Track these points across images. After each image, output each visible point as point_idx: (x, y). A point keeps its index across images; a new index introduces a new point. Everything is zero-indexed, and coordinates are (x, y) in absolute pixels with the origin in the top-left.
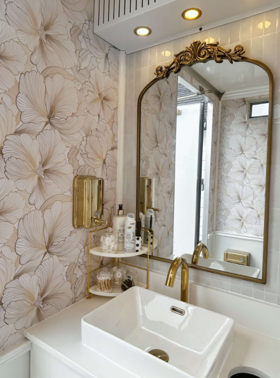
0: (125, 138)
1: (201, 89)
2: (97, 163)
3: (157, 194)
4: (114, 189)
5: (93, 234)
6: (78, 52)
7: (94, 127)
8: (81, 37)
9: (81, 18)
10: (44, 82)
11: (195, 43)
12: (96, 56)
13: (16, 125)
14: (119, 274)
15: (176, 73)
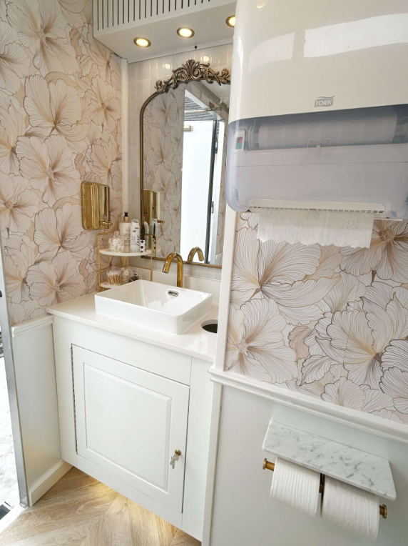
0: (129, 150)
1: (211, 106)
2: (102, 172)
3: (163, 209)
4: (120, 199)
5: (101, 237)
6: (79, 58)
7: (98, 137)
8: (81, 42)
9: (79, 21)
10: (48, 88)
11: (190, 61)
12: (97, 62)
13: (26, 128)
14: (126, 273)
15: (174, 88)
